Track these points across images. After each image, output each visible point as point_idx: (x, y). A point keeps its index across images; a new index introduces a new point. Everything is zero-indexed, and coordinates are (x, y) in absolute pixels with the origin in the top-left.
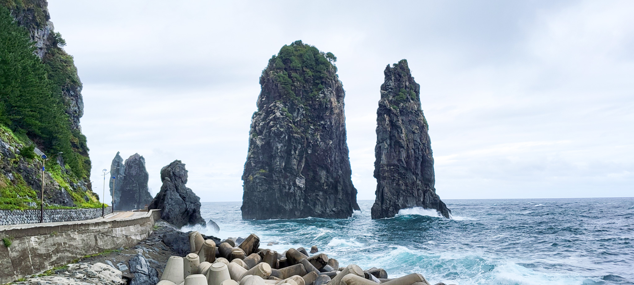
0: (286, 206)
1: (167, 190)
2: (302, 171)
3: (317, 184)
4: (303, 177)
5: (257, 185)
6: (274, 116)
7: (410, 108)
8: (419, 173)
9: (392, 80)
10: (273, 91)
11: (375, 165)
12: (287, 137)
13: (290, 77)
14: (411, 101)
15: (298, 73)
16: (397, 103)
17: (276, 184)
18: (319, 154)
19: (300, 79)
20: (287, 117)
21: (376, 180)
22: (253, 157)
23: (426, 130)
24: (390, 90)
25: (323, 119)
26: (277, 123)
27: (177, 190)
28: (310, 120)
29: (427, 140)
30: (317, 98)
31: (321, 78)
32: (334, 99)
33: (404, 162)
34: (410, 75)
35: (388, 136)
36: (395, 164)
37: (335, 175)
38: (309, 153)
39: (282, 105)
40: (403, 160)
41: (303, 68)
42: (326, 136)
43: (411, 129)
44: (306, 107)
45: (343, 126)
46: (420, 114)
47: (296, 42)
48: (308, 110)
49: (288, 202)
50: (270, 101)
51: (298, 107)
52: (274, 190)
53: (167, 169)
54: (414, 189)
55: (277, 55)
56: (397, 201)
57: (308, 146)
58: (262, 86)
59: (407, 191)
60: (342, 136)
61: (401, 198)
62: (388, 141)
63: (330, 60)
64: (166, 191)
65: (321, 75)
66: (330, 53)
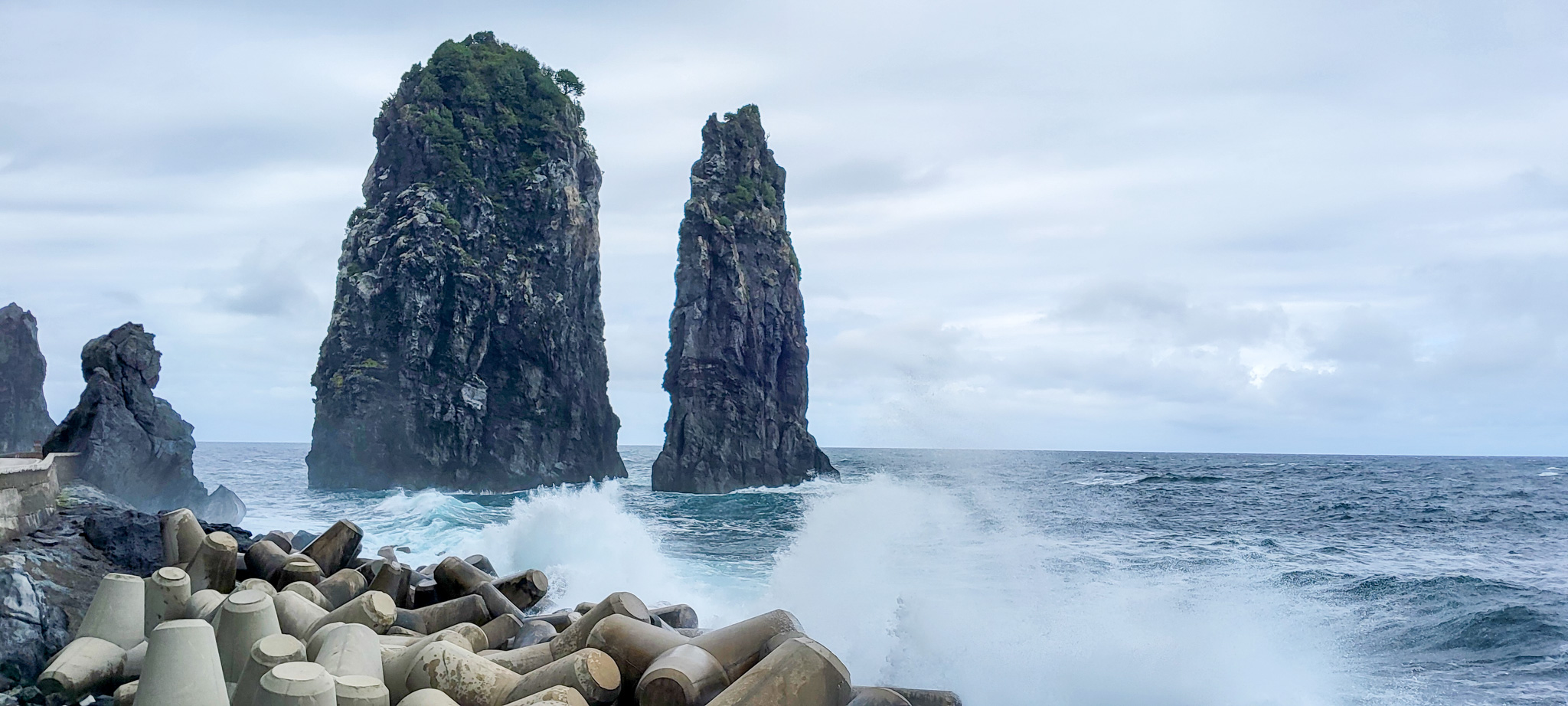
0: (432, 454)
1: (99, 402)
2: (480, 369)
3: (518, 401)
4: (481, 384)
5: (353, 399)
6: (409, 222)
7: (761, 224)
8: (773, 382)
9: (720, 154)
10: (410, 158)
11: (667, 360)
12: (442, 280)
13: (458, 123)
14: (763, 207)
15: (481, 116)
16: (729, 211)
17: (408, 399)
18: (527, 327)
19: (485, 131)
20: (445, 226)
21: (667, 395)
22: (345, 327)
23: (795, 280)
24: (714, 177)
25: (541, 238)
26: (419, 242)
27: (128, 402)
28: (506, 238)
29: (795, 305)
30: (529, 184)
31: (542, 134)
32: (572, 190)
33: (739, 355)
34: (765, 144)
35: (703, 291)
36: (717, 359)
37: (565, 381)
38: (501, 321)
39: (432, 194)
40: (737, 351)
41: (493, 104)
42: (547, 282)
43: (760, 275)
44: (498, 205)
45: (594, 259)
46: (783, 240)
47: (478, 36)
48: (502, 212)
49: (438, 445)
50: (400, 184)
51: (478, 204)
52: (401, 413)
53: (103, 347)
54: (758, 419)
55: (424, 65)
56: (715, 447)
57: (499, 305)
58: (379, 143)
59: (742, 425)
60: (588, 285)
61: (727, 442)
62: (704, 304)
63: (566, 89)
64: (95, 405)
65: (543, 126)
66: (567, 70)
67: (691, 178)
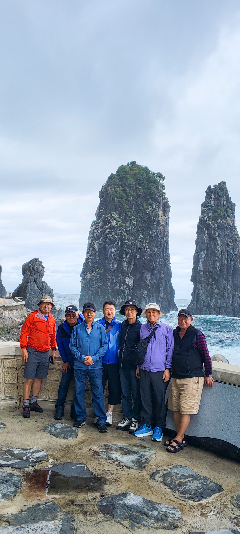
0: (116, 300)
1: (28, 282)
2: (131, 273)
3: (143, 284)
4: (132, 278)
5: (93, 282)
6: (110, 225)
7: (226, 223)
8: (230, 279)
9: (212, 199)
10: (110, 204)
11: (192, 271)
12: (120, 244)
13: (125, 192)
14: (227, 217)
15: (132, 189)
16: (215, 219)
17: (109, 282)
18: (146, 259)
19: (133, 194)
20: (121, 226)
21: (192, 283)
22: (91, 259)
23: (238, 243)
24: (210, 207)
25: (151, 229)
26: (113, 231)
27: (36, 282)
28: (139, 230)
29: (239, 252)
30: (147, 212)
31: (151, 194)
32: (161, 213)
33: (218, 270)
34: (228, 195)
35: (205, 247)
36: (210, 271)
37: (158, 277)
38: (138, 257)
39: (117, 216)
40: (217, 268)
41: (136, 185)
42: (152, 244)
43: (226, 241)
44: (137, 219)
45: (167, 236)
46: (234, 229)
47: (131, 163)
48: (138, 221)
49: (118, 297)
50: (107, 213)
51: (131, 219)
52: (107, 286)
53: (28, 265)
54: (225, 293)
55: (115, 173)
56: (210, 302)
57: (137, 251)
58: (100, 200)
59: (219, 294)
60: (165, 245)
61: (214, 300)
62: (206, 251)
63: (159, 179)
64: (27, 283)
65: (152, 192)
66: (159, 173)
67: (201, 208)
